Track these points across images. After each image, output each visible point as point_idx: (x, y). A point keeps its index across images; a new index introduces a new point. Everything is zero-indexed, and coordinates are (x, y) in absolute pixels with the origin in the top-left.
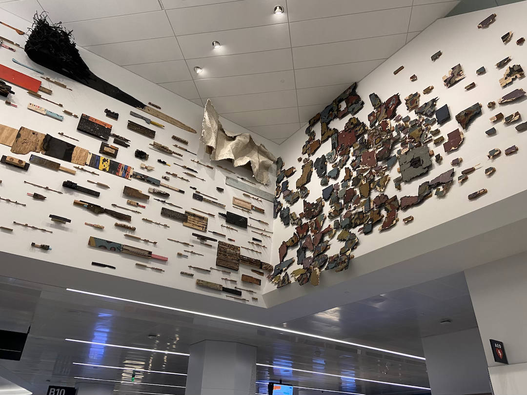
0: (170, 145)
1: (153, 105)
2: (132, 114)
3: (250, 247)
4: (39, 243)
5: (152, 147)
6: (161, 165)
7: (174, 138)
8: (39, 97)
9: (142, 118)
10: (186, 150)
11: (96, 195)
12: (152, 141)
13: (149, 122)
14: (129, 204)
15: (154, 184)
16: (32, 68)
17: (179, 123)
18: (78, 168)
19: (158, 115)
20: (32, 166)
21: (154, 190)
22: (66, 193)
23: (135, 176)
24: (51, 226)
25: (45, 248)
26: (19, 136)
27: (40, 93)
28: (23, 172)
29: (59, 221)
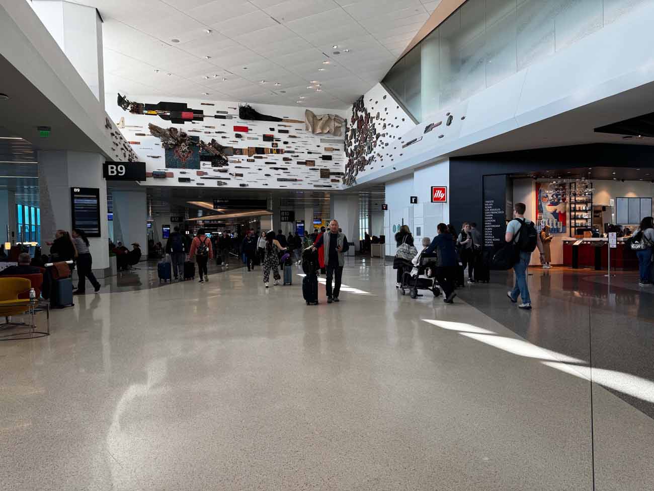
0: (295, 134)
1: (285, 117)
2: (279, 125)
3: (334, 167)
4: (265, 183)
5: (288, 137)
6: (294, 144)
7: (296, 129)
8: (249, 133)
9: (283, 125)
10: (302, 133)
11: (275, 163)
13: (285, 126)
15: (292, 153)
16: (243, 122)
17: (297, 121)
18: (267, 156)
19: (288, 121)
22: (267, 166)
23: (286, 152)
24: (266, 177)
26: (248, 151)
28: (253, 162)
29: (268, 175)
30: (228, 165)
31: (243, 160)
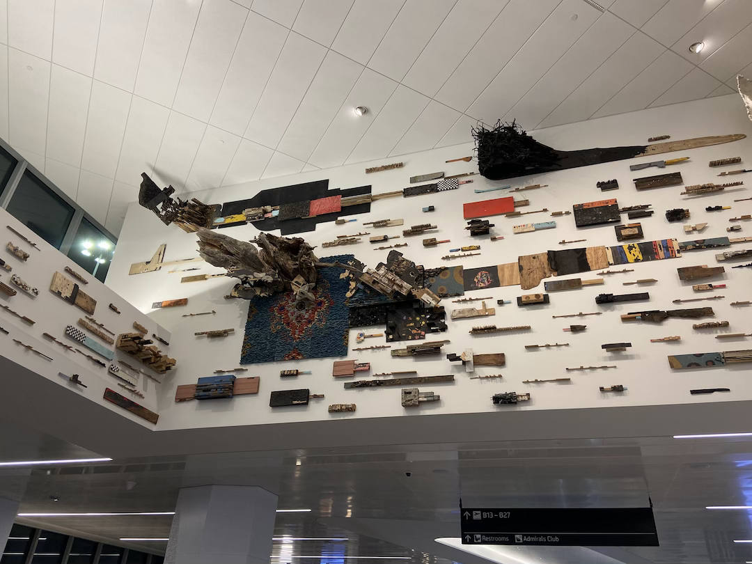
0: (713, 178)
1: (656, 139)
2: (633, 168)
4: (607, 386)
5: (686, 196)
6: (715, 214)
7: (713, 164)
8: (519, 214)
9: (650, 165)
10: (745, 171)
11: (645, 297)
12: (682, 189)
13: (662, 165)
14: (697, 290)
15: (719, 246)
16: (496, 188)
17: (709, 140)
18: (602, 274)
19: (671, 148)
20: (552, 296)
21: (725, 255)
22: (605, 311)
23: (684, 248)
24: (611, 359)
25: (618, 389)
26: (521, 268)
27: (518, 210)
28: (545, 306)
29: (616, 349)
30: (444, 328)
31: (501, 303)
